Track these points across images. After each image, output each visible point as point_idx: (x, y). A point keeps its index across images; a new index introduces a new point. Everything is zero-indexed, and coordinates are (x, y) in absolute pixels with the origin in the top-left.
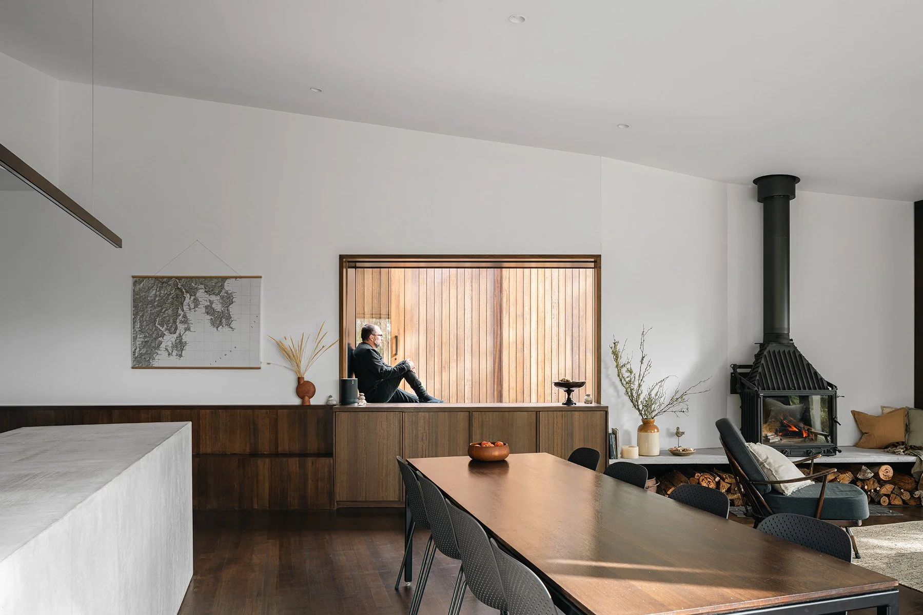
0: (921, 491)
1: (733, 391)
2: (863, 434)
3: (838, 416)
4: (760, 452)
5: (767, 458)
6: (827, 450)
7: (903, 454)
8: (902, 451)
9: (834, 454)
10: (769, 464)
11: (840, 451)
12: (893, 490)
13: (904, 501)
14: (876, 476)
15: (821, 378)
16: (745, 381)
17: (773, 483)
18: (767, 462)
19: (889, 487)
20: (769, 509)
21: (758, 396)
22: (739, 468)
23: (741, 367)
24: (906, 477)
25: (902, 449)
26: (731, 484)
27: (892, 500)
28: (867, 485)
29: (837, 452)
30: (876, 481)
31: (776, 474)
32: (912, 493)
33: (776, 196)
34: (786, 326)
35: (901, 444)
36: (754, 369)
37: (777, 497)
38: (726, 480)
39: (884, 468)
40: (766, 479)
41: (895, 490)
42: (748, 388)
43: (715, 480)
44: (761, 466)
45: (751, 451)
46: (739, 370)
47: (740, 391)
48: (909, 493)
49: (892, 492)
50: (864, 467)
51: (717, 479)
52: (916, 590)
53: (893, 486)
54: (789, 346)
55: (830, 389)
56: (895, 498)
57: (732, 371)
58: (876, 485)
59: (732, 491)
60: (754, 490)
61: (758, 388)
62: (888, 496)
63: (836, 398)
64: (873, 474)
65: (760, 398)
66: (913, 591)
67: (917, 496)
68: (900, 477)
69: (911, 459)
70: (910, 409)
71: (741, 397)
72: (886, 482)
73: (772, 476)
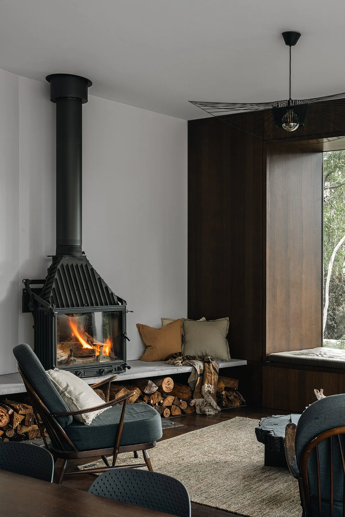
0: (196, 400)
1: (25, 309)
2: (146, 347)
3: (127, 332)
4: (61, 380)
5: (68, 386)
6: (118, 367)
7: (181, 365)
8: (180, 362)
9: (124, 371)
10: (70, 392)
11: (129, 368)
12: (174, 401)
13: (182, 411)
14: (160, 389)
15: (112, 293)
16: (38, 298)
17: (74, 414)
18: (68, 390)
19: (170, 398)
20: (71, 442)
21: (52, 314)
22: (40, 401)
23: (34, 282)
24: (184, 387)
25: (180, 360)
26: (25, 415)
27: (173, 411)
28: (152, 399)
29: (127, 368)
30: (160, 394)
31: (77, 403)
32: (188, 402)
33: (69, 97)
34: (78, 238)
35: (178, 354)
36: (47, 284)
37: (78, 428)
38: (20, 412)
39: (166, 380)
40: (68, 410)
41: (175, 401)
42: (42, 306)
43: (8, 412)
44: (62, 395)
45: (51, 380)
46: (31, 286)
47: (33, 310)
48: (186, 403)
49: (173, 404)
50: (150, 382)
51: (11, 411)
52: (206, 505)
53: (173, 398)
54: (82, 260)
55: (120, 304)
56: (175, 409)
57: (24, 287)
58: (160, 398)
59: (26, 424)
60: (54, 422)
61: (53, 306)
62: (169, 407)
63: (125, 313)
64: (157, 388)
65: (55, 317)
66: (204, 506)
67: (192, 405)
68: (179, 387)
69: (188, 369)
70: (185, 320)
71: (34, 316)
72: (168, 394)
73: (73, 406)
